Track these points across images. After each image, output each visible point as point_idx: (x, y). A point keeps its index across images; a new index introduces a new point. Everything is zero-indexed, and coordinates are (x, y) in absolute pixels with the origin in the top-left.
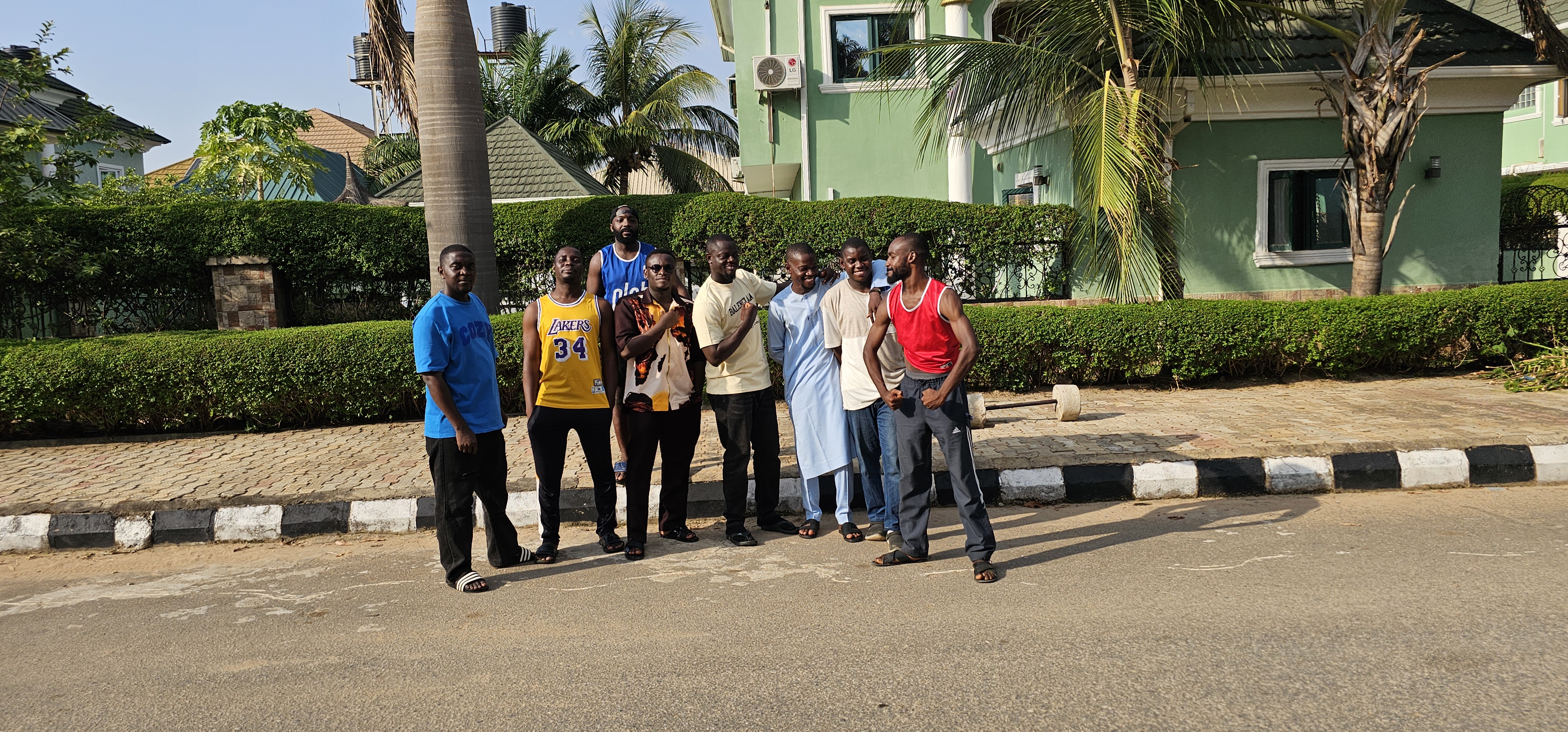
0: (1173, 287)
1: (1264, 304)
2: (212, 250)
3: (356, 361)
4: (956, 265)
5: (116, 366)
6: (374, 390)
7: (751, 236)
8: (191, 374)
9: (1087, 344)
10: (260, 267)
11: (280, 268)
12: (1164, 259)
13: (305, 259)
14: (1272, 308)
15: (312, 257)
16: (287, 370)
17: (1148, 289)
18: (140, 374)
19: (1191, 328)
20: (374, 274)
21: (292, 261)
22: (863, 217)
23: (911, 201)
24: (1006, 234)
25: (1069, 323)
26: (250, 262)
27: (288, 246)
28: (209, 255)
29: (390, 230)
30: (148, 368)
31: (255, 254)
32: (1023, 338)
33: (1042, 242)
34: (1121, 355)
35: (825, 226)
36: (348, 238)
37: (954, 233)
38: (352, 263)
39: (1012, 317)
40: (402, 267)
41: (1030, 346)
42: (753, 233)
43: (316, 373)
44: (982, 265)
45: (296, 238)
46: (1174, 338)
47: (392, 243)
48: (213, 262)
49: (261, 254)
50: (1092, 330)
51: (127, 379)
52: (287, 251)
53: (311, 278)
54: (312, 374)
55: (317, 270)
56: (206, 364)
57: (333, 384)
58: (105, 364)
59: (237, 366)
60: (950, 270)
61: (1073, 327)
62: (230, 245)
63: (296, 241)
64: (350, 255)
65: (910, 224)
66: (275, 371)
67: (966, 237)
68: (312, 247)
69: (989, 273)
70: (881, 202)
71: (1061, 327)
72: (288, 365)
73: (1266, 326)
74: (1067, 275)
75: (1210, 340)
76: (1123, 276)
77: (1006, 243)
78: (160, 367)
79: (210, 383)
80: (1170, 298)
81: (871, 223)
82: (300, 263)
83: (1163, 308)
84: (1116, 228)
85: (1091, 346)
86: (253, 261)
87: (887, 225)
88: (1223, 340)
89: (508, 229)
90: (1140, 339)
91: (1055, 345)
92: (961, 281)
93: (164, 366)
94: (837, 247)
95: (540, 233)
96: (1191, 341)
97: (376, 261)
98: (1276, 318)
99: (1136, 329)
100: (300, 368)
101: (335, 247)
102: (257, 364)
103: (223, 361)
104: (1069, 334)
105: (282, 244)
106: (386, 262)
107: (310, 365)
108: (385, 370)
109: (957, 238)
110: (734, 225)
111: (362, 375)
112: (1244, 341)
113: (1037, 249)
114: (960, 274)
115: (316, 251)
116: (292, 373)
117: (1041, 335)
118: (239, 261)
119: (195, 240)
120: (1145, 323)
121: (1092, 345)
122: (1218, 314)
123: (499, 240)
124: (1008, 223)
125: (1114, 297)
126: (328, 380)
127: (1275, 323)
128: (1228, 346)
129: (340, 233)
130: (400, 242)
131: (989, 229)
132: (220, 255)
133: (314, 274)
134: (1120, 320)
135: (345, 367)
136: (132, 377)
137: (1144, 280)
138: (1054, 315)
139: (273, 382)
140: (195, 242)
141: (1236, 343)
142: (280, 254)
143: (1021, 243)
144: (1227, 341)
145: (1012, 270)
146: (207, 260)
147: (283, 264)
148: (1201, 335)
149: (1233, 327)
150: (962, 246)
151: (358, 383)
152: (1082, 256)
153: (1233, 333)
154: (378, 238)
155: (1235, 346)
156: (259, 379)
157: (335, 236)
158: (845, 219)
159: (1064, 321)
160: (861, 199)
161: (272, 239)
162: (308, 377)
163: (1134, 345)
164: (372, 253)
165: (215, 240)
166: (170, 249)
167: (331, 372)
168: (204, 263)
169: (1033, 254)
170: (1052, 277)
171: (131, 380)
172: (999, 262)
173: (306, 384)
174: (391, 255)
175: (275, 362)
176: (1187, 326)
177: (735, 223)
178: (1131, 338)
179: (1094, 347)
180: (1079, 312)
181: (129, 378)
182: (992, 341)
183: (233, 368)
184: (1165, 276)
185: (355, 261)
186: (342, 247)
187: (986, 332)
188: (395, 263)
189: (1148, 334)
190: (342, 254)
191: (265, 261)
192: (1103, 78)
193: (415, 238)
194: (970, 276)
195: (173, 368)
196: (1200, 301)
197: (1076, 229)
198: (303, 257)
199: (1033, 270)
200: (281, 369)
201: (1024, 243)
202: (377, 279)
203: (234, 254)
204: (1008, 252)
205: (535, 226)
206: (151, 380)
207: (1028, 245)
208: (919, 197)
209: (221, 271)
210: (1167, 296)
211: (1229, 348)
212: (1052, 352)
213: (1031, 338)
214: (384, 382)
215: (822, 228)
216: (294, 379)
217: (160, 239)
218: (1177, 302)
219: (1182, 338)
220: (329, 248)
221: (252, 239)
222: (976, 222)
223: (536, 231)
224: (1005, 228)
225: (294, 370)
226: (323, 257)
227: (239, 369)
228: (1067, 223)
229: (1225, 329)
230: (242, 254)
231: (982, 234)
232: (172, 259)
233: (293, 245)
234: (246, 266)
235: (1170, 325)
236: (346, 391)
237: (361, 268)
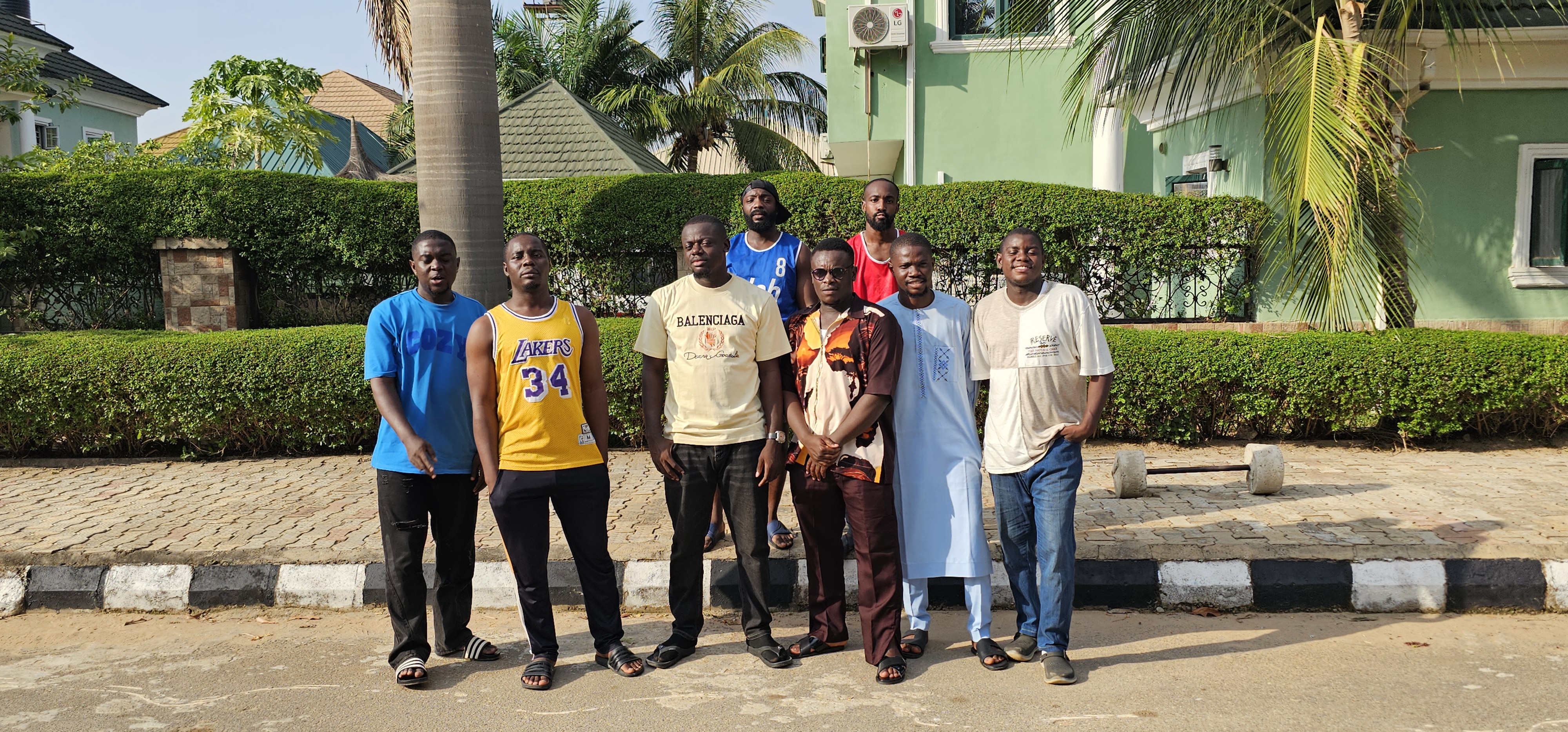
0: (1402, 311)
1: (1531, 339)
2: (159, 230)
3: (318, 375)
4: (1102, 273)
5: (22, 372)
6: (340, 413)
7: (832, 228)
8: (113, 384)
9: (1281, 384)
10: (218, 252)
11: (243, 254)
12: (1391, 271)
13: (273, 245)
14: (1541, 343)
15: (282, 242)
16: (233, 384)
17: (1367, 311)
18: (51, 383)
19: (1428, 367)
20: (357, 265)
21: (257, 246)
22: (980, 207)
23: (1045, 187)
24: (1170, 234)
25: (1257, 356)
26: (206, 246)
27: (253, 227)
28: (157, 237)
29: (377, 211)
30: (61, 376)
31: (212, 237)
32: (1193, 374)
33: (1219, 246)
34: (1329, 401)
35: (929, 218)
36: (326, 219)
37: (1100, 230)
38: (330, 251)
39: (1179, 345)
40: (391, 257)
41: (1201, 386)
42: (834, 225)
43: (268, 389)
44: (1136, 273)
45: (263, 218)
46: (1403, 380)
47: (379, 226)
48: (161, 245)
49: (220, 236)
50: (1288, 367)
51: (35, 389)
52: (251, 233)
53: (281, 268)
54: (263, 390)
55: (288, 259)
56: (132, 373)
57: (289, 404)
58: (9, 369)
59: (170, 377)
60: (1093, 280)
61: (1262, 361)
62: (182, 224)
63: (262, 222)
64: (327, 239)
65: (1042, 218)
66: (218, 384)
67: (1116, 237)
68: (282, 230)
69: (1145, 285)
70: (1004, 188)
71: (1246, 361)
72: (233, 378)
73: (1534, 369)
74: (1251, 291)
75: (1454, 386)
76: (1332, 294)
77: (1171, 246)
78: (76, 375)
79: (136, 398)
80: (1398, 325)
81: (991, 215)
82: (267, 249)
83: (1388, 340)
84: (1325, 228)
85: (1286, 388)
86: (210, 244)
87: (1012, 217)
88: (1472, 385)
89: (524, 213)
90: (1355, 382)
91: (1236, 384)
92: (1108, 293)
93: (81, 374)
94: (943, 245)
95: (564, 219)
96: (1427, 386)
97: (360, 248)
98: (1549, 358)
99: (1351, 366)
100: (249, 381)
101: (310, 231)
102: (195, 376)
103: (152, 370)
104: (1256, 371)
105: (245, 225)
106: (371, 250)
107: (260, 379)
108: (353, 388)
109: (1105, 237)
110: (810, 214)
111: (324, 394)
112: (1501, 388)
113: (1211, 255)
114: (1107, 285)
115: (287, 235)
116: (238, 387)
117: (1217, 371)
118: (193, 244)
119: (140, 217)
120: (1363, 359)
121: (1288, 386)
122: (1466, 350)
123: (513, 227)
124: (1174, 220)
125: (1318, 321)
126: (283, 398)
127: (1547, 365)
128: (1479, 394)
129: (317, 213)
130: (389, 226)
131: (1149, 227)
132: (170, 236)
133: (284, 263)
134: (1328, 354)
135: (302, 383)
136: (41, 386)
137: (1361, 299)
138: (1236, 344)
139: (214, 398)
140: (140, 219)
141: (1490, 391)
142: (242, 238)
143: (1191, 247)
144: (1478, 387)
145: (1177, 281)
146: (155, 242)
147: (247, 250)
148: (1441, 377)
149: (1487, 368)
150: (1111, 247)
151: (319, 403)
152: (1275, 265)
153: (1485, 377)
154: (363, 221)
155: (1488, 395)
156: (197, 394)
157: (310, 217)
158: (956, 210)
159: (1249, 353)
160: (978, 184)
161: (233, 219)
162: (258, 394)
163: (1346, 388)
164: (354, 239)
165: (165, 217)
166: (109, 227)
167: (287, 388)
168: (151, 246)
169: (1207, 261)
170: (1231, 292)
171: (41, 390)
172: (1160, 271)
173: (255, 403)
174: (378, 242)
175: (217, 374)
176: (1422, 365)
177: (812, 212)
178: (1342, 380)
179: (1290, 390)
180: (1271, 341)
181: (38, 388)
182: (1150, 377)
183: (165, 379)
184: (1391, 294)
185: (334, 249)
186: (318, 230)
187: (1143, 364)
188: (384, 251)
189: (1366, 374)
190: (318, 239)
191: (224, 245)
192: (1314, 28)
193: (408, 221)
194: (1120, 288)
195: (91, 377)
196: (1440, 332)
197: (1267, 231)
198: (269, 241)
199: (1206, 283)
200: (224, 382)
201: (1195, 247)
202: (360, 271)
203: (187, 235)
204: (1172, 257)
205: (557, 210)
206: (65, 391)
207: (1200, 249)
208: (1055, 183)
209: (171, 256)
210: (1392, 322)
211: (1481, 397)
212: (1233, 393)
213: (1204, 374)
214: (353, 403)
215: (926, 221)
216: (240, 396)
217: (98, 215)
218: (1408, 331)
219: (1415, 381)
220: (302, 231)
221: (209, 217)
222: (1130, 217)
223: (559, 217)
224: (1169, 226)
225: (241, 384)
226: (295, 243)
227: (173, 381)
228: (1254, 221)
229: (1477, 371)
230: (196, 236)
231: (1138, 233)
232: (111, 240)
233: (258, 227)
234: (201, 251)
235: (1398, 364)
236: (304, 413)
237: (341, 257)
